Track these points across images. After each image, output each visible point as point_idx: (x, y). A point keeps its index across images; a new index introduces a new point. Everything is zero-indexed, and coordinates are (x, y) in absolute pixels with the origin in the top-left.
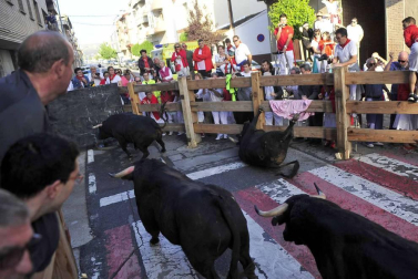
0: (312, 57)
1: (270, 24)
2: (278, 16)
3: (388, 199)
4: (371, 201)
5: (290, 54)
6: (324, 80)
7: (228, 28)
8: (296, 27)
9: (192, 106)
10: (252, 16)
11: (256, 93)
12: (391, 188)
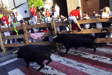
0: (44, 17)
1: (29, 7)
2: (31, 4)
3: (72, 63)
4: (67, 65)
5: (36, 17)
6: (48, 25)
7: (14, 9)
8: (38, 7)
9: (2, 38)
10: (22, 4)
11: (25, 32)
12: (73, 60)
